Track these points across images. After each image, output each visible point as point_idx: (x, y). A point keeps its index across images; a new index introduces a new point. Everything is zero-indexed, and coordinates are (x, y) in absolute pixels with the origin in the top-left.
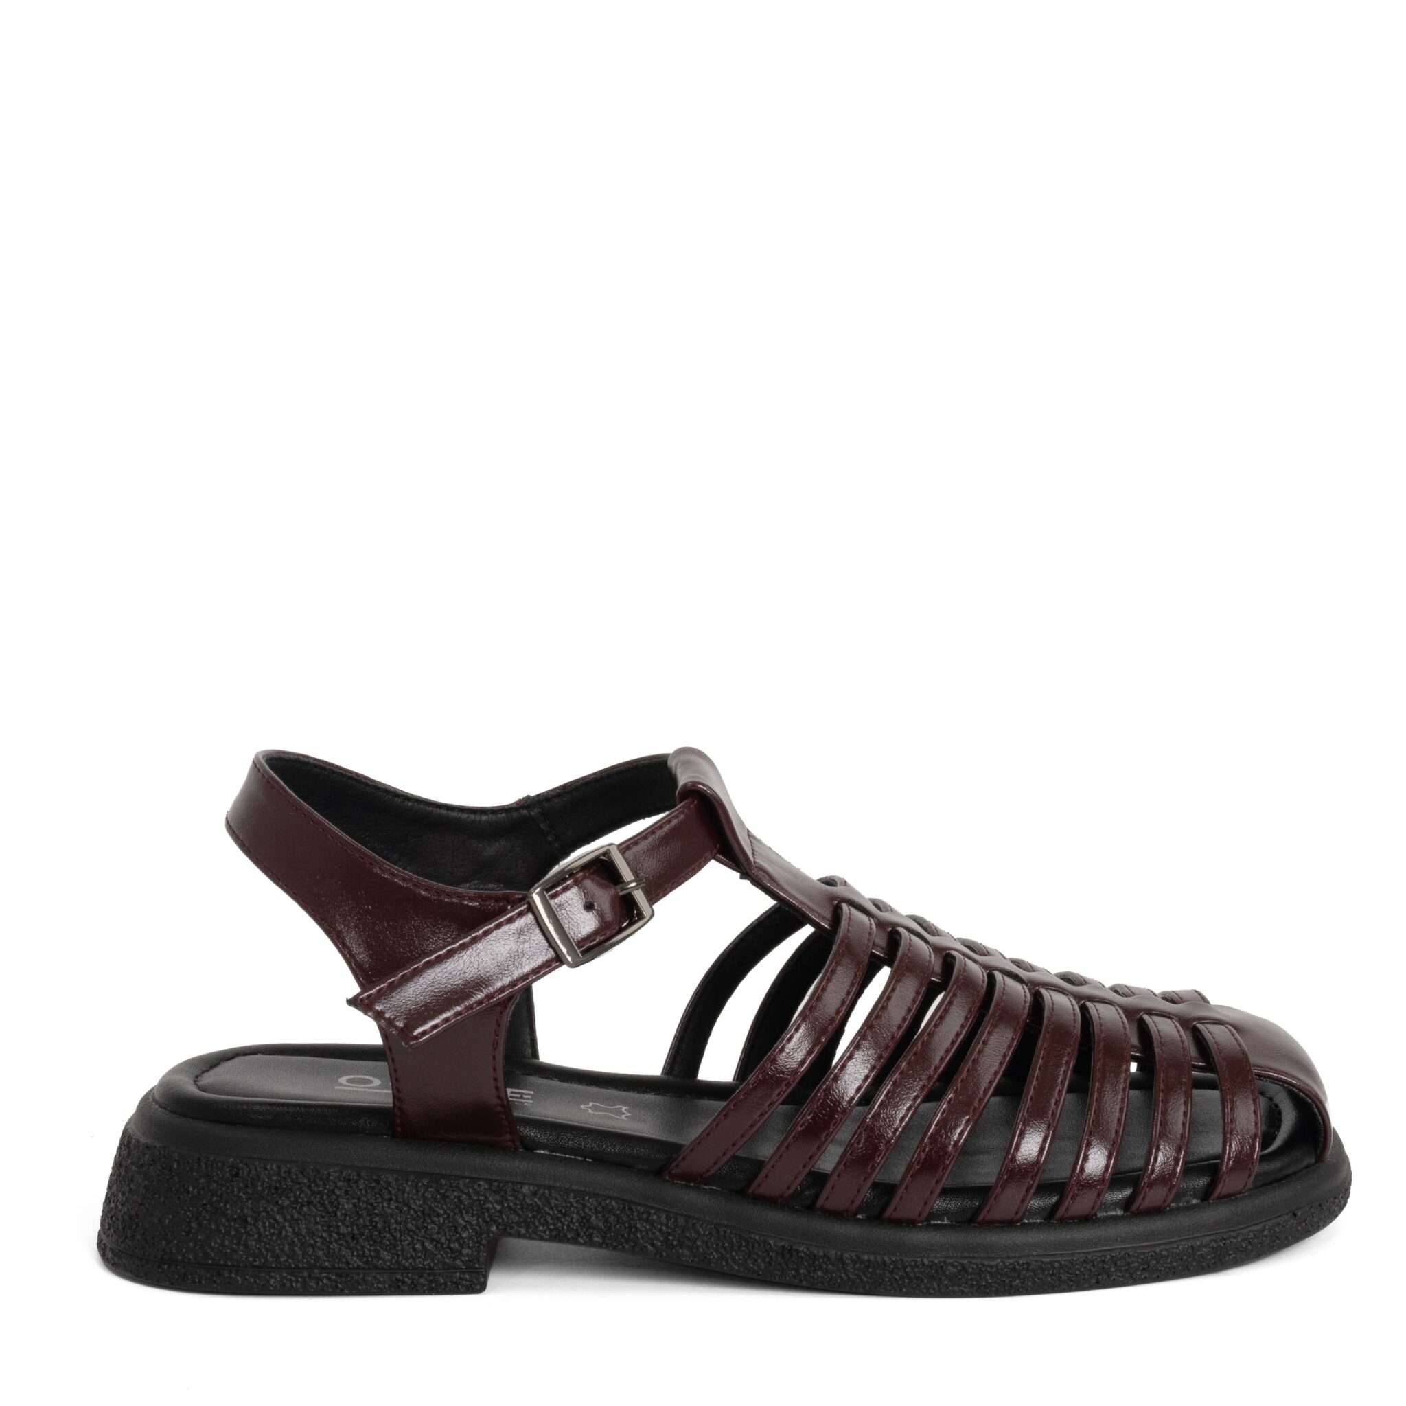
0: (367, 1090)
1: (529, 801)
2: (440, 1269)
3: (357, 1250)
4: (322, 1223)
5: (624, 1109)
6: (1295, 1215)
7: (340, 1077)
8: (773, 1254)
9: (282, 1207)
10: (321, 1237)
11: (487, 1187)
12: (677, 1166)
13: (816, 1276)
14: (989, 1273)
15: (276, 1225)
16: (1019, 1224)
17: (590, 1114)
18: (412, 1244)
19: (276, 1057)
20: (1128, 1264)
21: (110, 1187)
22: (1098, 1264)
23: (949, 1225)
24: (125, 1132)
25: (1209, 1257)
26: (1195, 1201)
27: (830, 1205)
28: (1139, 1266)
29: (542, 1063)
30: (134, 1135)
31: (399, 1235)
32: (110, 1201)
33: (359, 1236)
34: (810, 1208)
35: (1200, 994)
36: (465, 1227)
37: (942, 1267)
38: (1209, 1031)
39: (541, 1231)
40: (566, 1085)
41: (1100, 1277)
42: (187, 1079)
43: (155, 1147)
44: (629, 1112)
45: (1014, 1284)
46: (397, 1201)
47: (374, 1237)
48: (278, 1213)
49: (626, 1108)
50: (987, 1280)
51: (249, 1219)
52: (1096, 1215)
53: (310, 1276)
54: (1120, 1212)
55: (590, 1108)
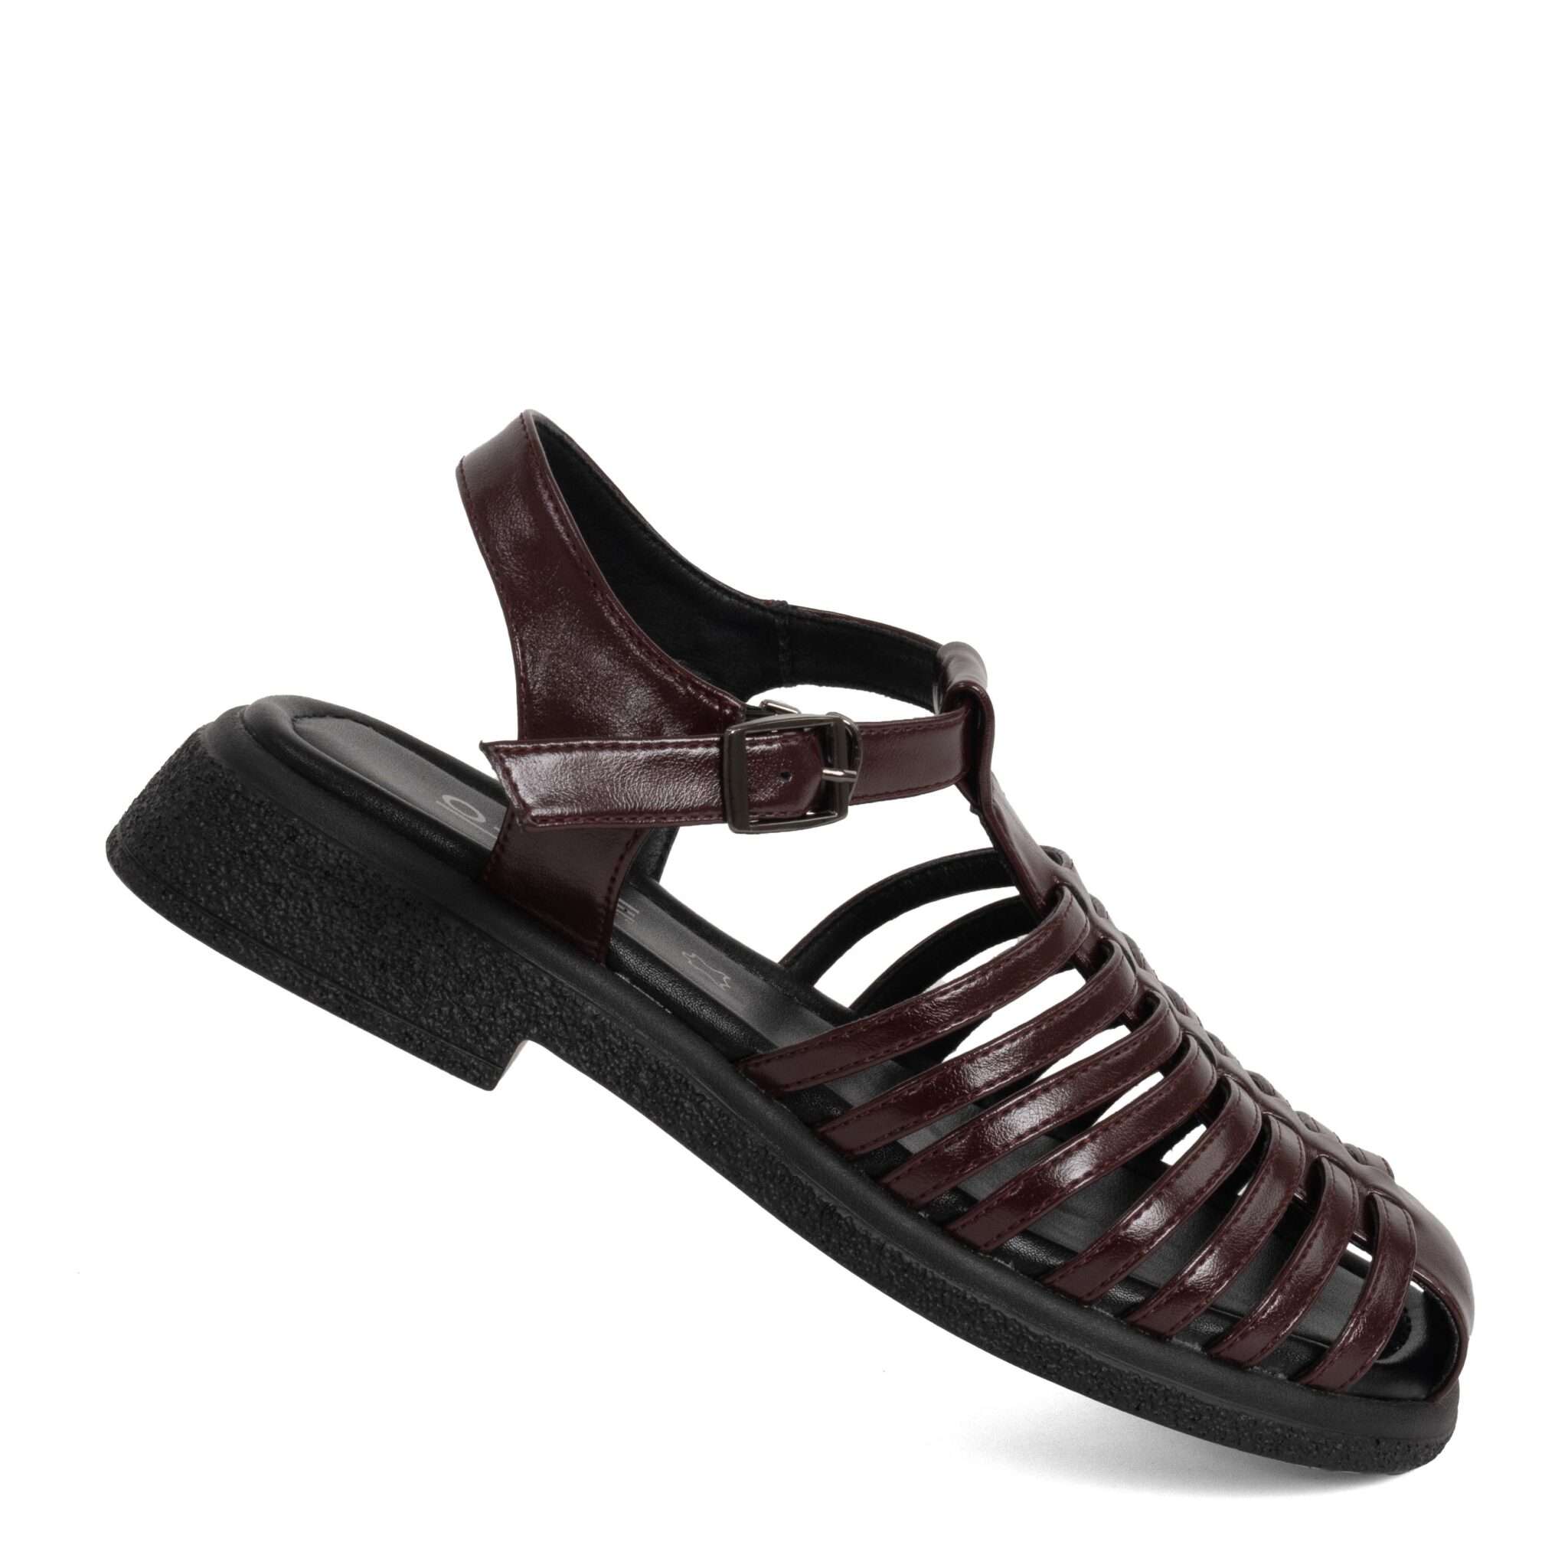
0: (468, 821)
1: (781, 607)
2: (456, 1045)
3: (380, 980)
4: (358, 934)
5: (726, 978)
6: (1378, 1442)
7: (445, 794)
8: (812, 1207)
9: (325, 896)
10: (349, 948)
11: (548, 984)
12: (757, 1065)
13: (845, 1253)
14: (1029, 1341)
15: (308, 911)
16: (1086, 1307)
17: (688, 964)
18: (441, 1004)
19: (387, 739)
20: (1180, 1406)
21: (150, 785)
22: (1148, 1390)
23: (1012, 1271)
24: (194, 736)
25: (1267, 1441)
26: (1281, 1376)
27: (897, 1187)
28: (1189, 1413)
29: (660, 887)
30: (203, 743)
31: (431, 988)
32: (144, 800)
33: (389, 967)
34: (875, 1178)
35: (1386, 1164)
36: (505, 1014)
37: (982, 1310)
38: (1385, 1207)
39: (582, 1060)
40: (675, 922)
41: (1143, 1405)
42: (286, 714)
43: (220, 767)
44: (729, 984)
45: (1049, 1366)
46: (446, 951)
47: (404, 976)
48: (317, 900)
49: (728, 978)
50: (1022, 1348)
51: (283, 891)
52: (1171, 1338)
53: (317, 983)
54: (1197, 1348)
55: (691, 959)
